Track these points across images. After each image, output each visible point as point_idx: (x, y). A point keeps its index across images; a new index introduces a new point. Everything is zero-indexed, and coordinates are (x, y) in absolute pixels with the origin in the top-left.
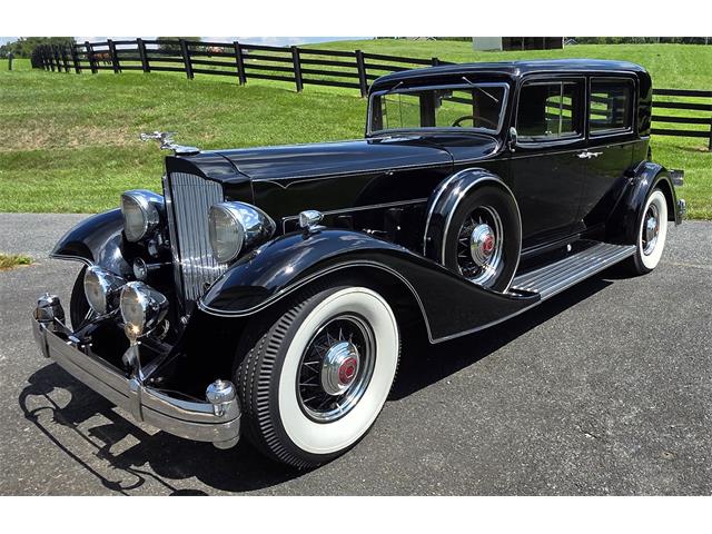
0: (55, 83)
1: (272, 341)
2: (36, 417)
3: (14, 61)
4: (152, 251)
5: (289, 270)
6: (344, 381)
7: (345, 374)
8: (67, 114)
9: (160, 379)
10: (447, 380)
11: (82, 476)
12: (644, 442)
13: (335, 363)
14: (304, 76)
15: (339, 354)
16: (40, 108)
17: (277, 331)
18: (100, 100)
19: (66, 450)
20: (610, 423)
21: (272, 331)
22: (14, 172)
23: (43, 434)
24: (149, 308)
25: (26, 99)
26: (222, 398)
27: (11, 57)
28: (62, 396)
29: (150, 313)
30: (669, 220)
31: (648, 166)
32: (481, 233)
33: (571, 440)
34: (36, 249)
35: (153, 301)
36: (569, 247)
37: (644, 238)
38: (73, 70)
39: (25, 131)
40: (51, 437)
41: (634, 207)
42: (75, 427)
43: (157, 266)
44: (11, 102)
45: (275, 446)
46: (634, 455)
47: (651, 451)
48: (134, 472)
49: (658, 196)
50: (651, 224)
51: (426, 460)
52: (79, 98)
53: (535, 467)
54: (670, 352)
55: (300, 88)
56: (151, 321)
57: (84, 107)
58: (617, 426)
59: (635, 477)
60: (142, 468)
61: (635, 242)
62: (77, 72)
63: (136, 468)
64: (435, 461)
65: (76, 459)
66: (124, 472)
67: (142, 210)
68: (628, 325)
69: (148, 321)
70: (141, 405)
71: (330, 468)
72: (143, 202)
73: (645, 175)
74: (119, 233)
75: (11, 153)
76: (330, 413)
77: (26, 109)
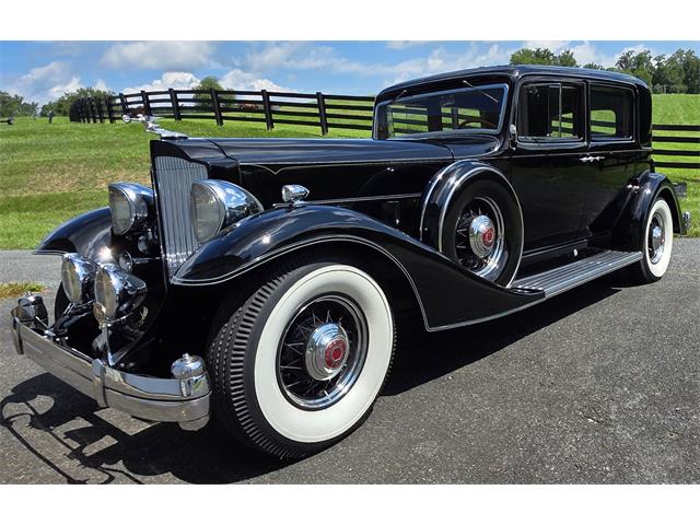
0: (88, 132)
1: (248, 315)
2: (11, 423)
3: (54, 119)
4: (142, 247)
5: (266, 240)
6: (330, 364)
7: (332, 357)
8: (97, 159)
9: (132, 365)
10: (449, 376)
11: (47, 476)
12: (648, 424)
13: (320, 345)
14: (329, 121)
15: (325, 335)
16: (71, 154)
17: (254, 304)
18: (130, 146)
19: (35, 452)
20: (614, 408)
21: (248, 304)
22: (41, 213)
23: (15, 438)
24: (124, 292)
25: (59, 147)
26: (189, 373)
27: (52, 115)
28: (43, 403)
29: (124, 296)
30: (674, 232)
31: (652, 176)
32: (480, 224)
33: (572, 425)
34: (51, 279)
35: (130, 285)
36: (576, 252)
37: (650, 246)
38: (107, 122)
39: (55, 175)
40: (23, 441)
41: (639, 217)
42: (50, 431)
43: (146, 260)
44: (43, 149)
45: (251, 431)
46: (637, 436)
47: (655, 432)
48: (104, 471)
49: (661, 205)
50: (657, 232)
51: (419, 449)
52: (111, 145)
53: (533, 451)
54: (677, 345)
55: (325, 131)
56: (125, 306)
57: (114, 152)
58: (620, 411)
59: (638, 456)
60: (114, 467)
61: (640, 248)
62: (112, 122)
63: (107, 466)
64: (429, 449)
65: (45, 460)
66: (94, 470)
67: (129, 203)
68: (635, 324)
69: (121, 304)
70: (104, 387)
71: (316, 460)
72: (132, 195)
73: (648, 184)
74: (108, 230)
75: (39, 196)
76: (318, 401)
77: (58, 155)
